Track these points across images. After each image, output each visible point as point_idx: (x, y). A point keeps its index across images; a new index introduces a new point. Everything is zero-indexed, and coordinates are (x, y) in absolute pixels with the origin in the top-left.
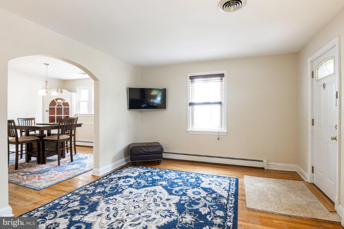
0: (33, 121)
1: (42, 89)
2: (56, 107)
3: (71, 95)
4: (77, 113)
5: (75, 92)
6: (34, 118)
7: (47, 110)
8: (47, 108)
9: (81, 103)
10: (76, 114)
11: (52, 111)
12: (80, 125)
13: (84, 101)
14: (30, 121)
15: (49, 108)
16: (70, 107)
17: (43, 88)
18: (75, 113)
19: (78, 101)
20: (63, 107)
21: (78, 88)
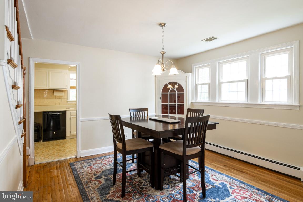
0: (146, 112)
1: (156, 64)
2: (169, 93)
3: (187, 77)
4: (194, 101)
5: (191, 73)
6: (147, 108)
7: (160, 97)
8: (160, 94)
9: (199, 87)
10: (192, 103)
11: (164, 98)
12: (213, 126)
13: (203, 84)
14: (143, 112)
15: (162, 94)
16: (185, 93)
17: (158, 63)
18: (191, 101)
19: (195, 84)
20: (177, 93)
21: (195, 67)
